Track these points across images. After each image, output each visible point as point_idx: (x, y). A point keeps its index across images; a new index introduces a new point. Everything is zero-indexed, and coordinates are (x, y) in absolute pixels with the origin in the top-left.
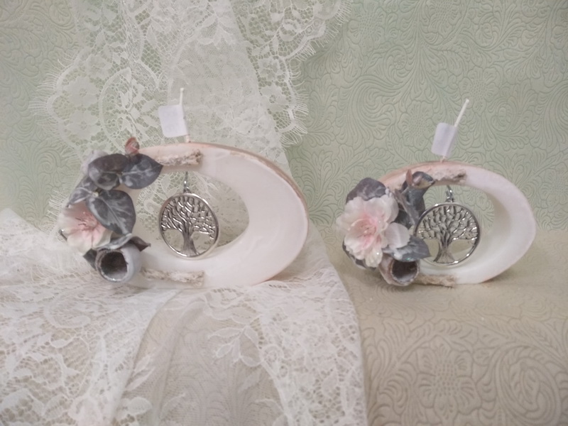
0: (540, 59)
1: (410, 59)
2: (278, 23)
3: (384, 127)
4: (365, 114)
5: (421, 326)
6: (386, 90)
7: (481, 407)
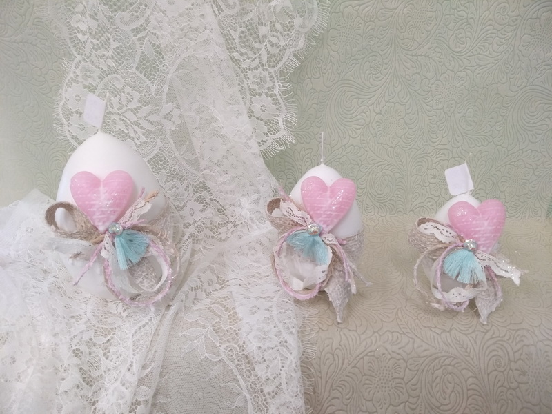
0: (508, 66)
1: (386, 64)
2: (265, 36)
3: (358, 127)
4: (341, 115)
5: (370, 337)
6: (362, 93)
7: (407, 401)
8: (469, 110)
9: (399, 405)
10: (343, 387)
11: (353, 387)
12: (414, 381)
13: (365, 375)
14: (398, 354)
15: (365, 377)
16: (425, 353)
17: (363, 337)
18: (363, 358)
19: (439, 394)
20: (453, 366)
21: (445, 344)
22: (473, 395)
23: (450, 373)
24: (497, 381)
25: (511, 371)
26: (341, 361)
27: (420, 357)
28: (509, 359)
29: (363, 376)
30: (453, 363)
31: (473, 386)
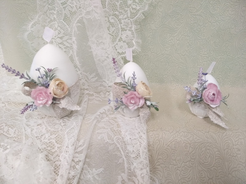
0: (235, 21)
1: (183, 18)
2: (130, 5)
4: (162, 41)
5: (175, 134)
6: (171, 31)
7: (190, 161)
8: (217, 40)
9: (187, 162)
10: (163, 154)
11: (167, 155)
12: (193, 153)
13: (173, 149)
14: (187, 141)
15: (172, 151)
16: (198, 141)
17: (172, 134)
18: (172, 142)
19: (203, 158)
20: (210, 146)
21: (206, 137)
22: (218, 159)
23: (209, 149)
24: (228, 153)
25: (234, 149)
26: (162, 144)
27: (196, 143)
28: (233, 144)
29: (172, 150)
30: (210, 145)
31: (218, 155)
